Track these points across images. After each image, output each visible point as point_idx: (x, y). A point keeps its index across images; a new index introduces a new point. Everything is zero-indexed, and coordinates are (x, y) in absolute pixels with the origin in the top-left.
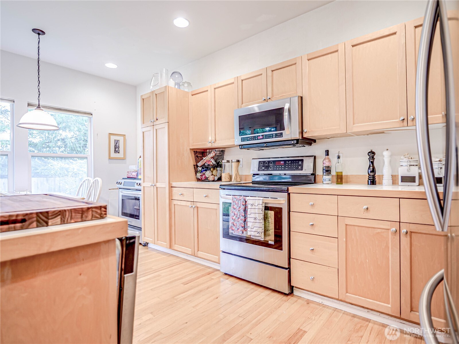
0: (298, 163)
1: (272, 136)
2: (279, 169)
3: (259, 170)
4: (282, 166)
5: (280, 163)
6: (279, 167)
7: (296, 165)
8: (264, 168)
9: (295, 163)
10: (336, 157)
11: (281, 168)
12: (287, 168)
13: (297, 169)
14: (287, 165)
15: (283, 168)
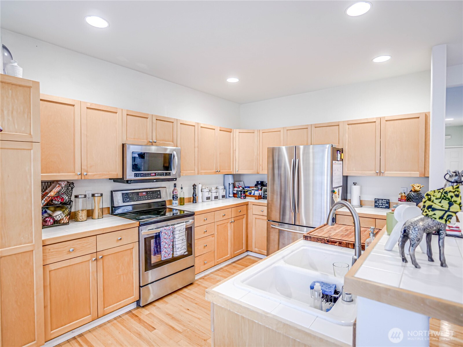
0: (157, 193)
1: (163, 174)
2: (143, 199)
3: (124, 202)
4: (145, 197)
5: (142, 194)
6: (143, 197)
7: (156, 195)
8: (128, 199)
9: (155, 193)
10: (180, 188)
11: (145, 198)
12: (149, 197)
13: (157, 198)
14: (149, 196)
15: (146, 198)
